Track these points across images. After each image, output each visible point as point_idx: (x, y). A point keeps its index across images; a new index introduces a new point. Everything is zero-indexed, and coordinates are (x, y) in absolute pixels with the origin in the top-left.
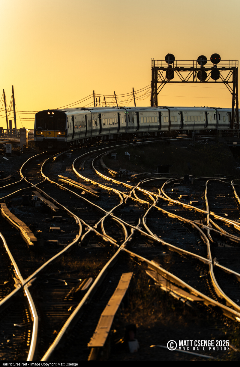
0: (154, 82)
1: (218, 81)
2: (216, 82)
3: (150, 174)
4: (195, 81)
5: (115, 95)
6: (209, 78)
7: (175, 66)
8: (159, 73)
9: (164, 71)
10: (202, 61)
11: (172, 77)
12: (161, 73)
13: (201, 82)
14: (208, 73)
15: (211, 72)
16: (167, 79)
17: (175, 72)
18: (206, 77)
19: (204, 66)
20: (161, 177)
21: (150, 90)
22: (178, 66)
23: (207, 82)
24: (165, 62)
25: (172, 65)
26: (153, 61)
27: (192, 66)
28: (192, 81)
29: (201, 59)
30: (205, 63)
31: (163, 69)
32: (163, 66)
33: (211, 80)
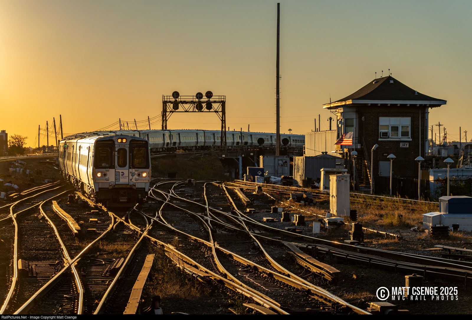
0: (165, 111)
1: (211, 111)
2: (209, 112)
3: (162, 178)
4: (194, 111)
5: (135, 121)
6: (204, 109)
7: (179, 100)
8: (168, 105)
9: (171, 103)
10: (199, 97)
11: (178, 108)
12: (170, 105)
13: (198, 112)
14: (204, 105)
15: (206, 104)
16: (174, 110)
17: (179, 104)
18: (202, 108)
19: (201, 100)
20: (171, 181)
21: (161, 118)
22: (181, 100)
23: (203, 112)
24: (172, 97)
25: (178, 100)
26: (164, 97)
27: (192, 100)
28: (192, 111)
29: (199, 95)
30: (201, 98)
31: (170, 102)
32: (170, 100)
33: (206, 110)
